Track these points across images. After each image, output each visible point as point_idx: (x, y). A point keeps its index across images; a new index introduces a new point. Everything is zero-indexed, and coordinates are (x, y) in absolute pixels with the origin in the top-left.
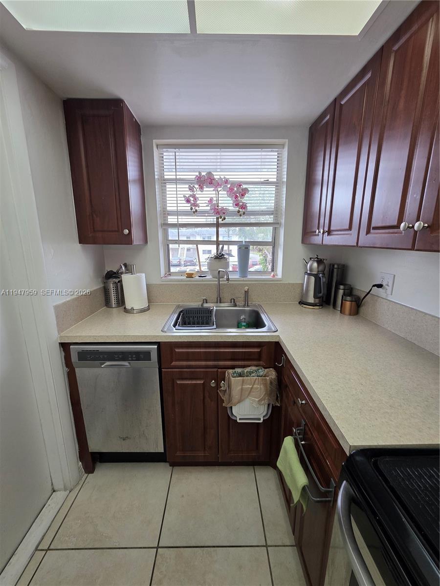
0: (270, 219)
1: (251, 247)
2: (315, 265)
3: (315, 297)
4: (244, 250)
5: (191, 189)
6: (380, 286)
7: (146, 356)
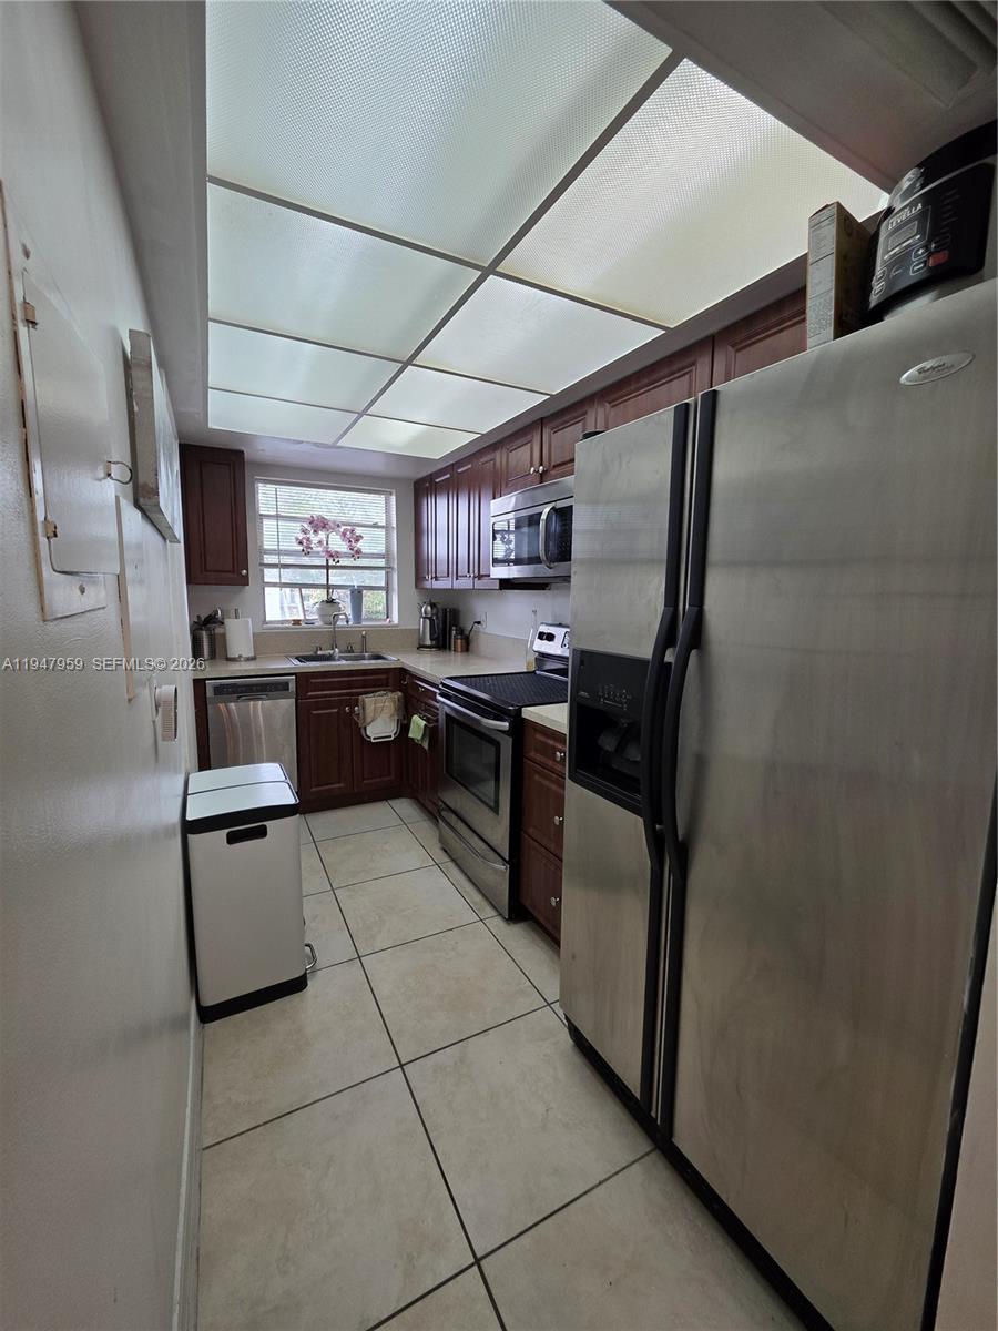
0: (381, 562)
1: (364, 592)
2: (429, 608)
3: (431, 639)
4: (357, 594)
5: (304, 531)
6: (479, 623)
7: (285, 686)
